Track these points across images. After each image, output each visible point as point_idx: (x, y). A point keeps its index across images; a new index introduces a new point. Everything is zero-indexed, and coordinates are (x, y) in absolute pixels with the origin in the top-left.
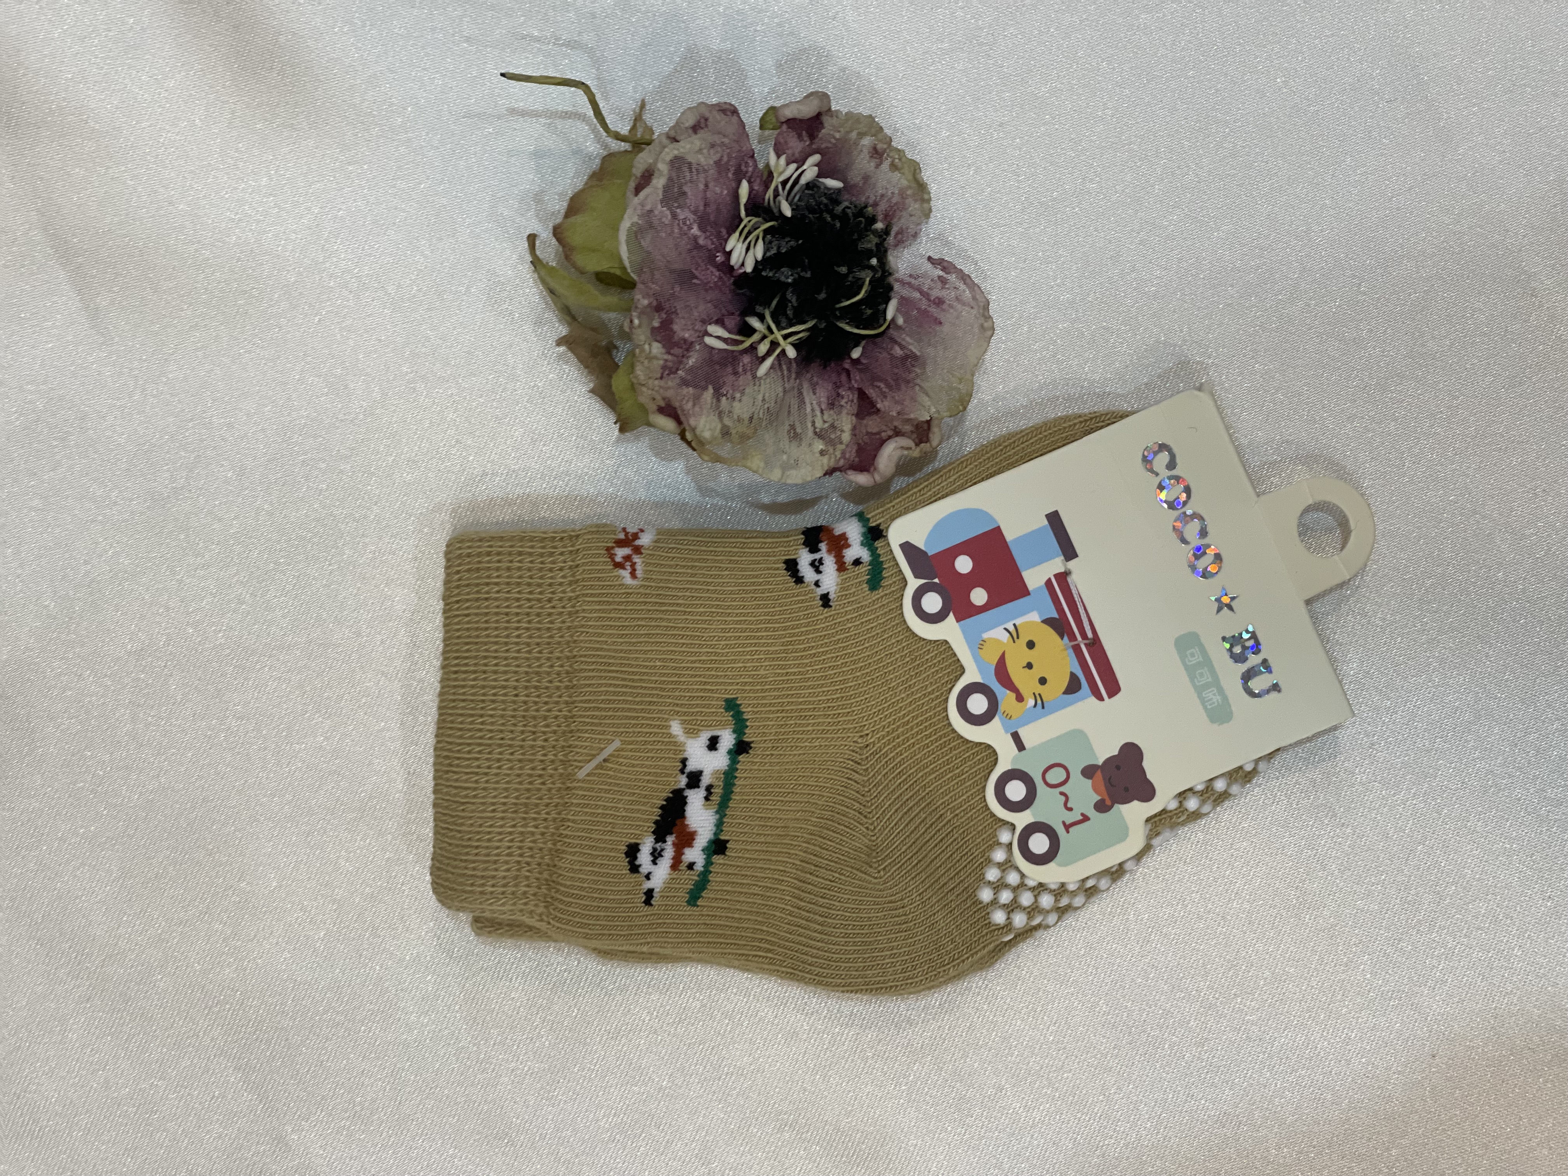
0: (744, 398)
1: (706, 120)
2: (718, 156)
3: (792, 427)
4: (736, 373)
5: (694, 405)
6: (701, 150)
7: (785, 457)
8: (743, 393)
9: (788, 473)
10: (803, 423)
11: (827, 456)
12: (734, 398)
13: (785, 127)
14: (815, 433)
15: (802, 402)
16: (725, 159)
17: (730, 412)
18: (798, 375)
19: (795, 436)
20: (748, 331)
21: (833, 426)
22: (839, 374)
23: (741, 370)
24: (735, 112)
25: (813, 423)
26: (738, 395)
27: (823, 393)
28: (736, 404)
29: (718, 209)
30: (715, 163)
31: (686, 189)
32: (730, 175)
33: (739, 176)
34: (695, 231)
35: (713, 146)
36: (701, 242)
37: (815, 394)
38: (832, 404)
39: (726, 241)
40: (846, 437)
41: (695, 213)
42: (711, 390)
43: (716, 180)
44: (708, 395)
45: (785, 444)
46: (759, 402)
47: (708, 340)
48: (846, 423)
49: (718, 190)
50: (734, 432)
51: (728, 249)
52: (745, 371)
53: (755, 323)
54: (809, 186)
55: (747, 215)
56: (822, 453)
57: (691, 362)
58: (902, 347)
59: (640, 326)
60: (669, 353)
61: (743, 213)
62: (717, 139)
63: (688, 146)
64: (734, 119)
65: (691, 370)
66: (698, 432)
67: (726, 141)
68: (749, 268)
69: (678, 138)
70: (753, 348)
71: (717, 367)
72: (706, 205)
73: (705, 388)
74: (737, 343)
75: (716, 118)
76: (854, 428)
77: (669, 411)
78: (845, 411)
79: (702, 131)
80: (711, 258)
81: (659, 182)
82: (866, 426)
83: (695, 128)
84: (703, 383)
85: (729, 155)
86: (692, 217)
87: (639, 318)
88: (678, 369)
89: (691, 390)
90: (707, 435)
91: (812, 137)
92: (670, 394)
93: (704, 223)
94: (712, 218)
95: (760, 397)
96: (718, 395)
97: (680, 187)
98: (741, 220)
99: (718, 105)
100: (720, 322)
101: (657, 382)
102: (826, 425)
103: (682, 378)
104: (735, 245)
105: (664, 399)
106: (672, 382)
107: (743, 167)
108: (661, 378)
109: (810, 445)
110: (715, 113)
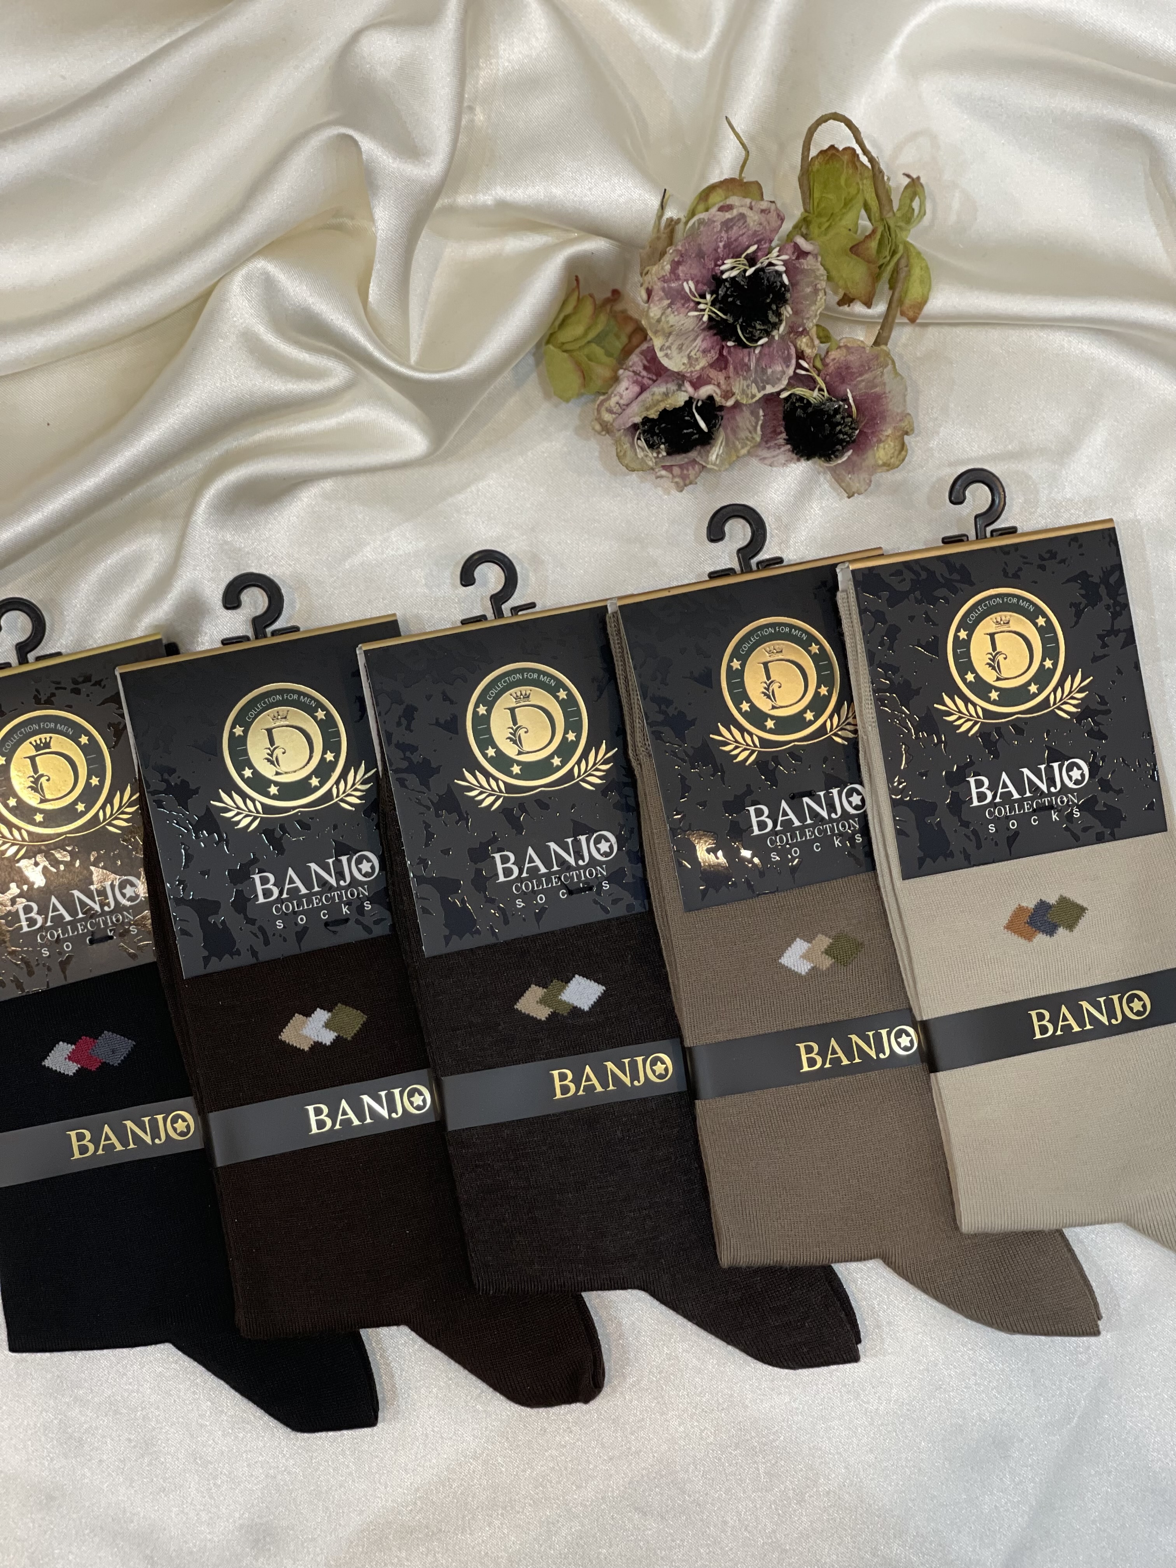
0: (677, 318)
1: (770, 212)
2: (757, 229)
3: (682, 345)
4: (683, 305)
5: (658, 300)
6: (754, 221)
7: (669, 352)
8: (679, 314)
9: (665, 358)
10: (688, 347)
11: (683, 367)
12: (673, 313)
13: (793, 244)
14: (688, 355)
15: (695, 340)
16: (760, 233)
17: (668, 316)
18: (703, 330)
19: (680, 348)
20: (703, 296)
21: (697, 359)
22: (717, 344)
23: (686, 306)
24: (782, 220)
25: (691, 351)
26: (676, 313)
27: (705, 345)
28: (672, 316)
29: (737, 247)
30: (755, 231)
31: (735, 228)
32: (755, 240)
33: (758, 242)
34: (721, 244)
35: (761, 224)
36: (719, 250)
37: (703, 341)
38: (704, 352)
39: (729, 258)
40: (698, 368)
41: (728, 238)
42: (669, 301)
43: (749, 236)
44: (666, 302)
45: (674, 347)
46: (680, 323)
47: (685, 284)
48: (703, 363)
49: (745, 240)
50: (662, 324)
51: (725, 262)
52: (687, 308)
53: (708, 296)
54: (777, 272)
55: (745, 258)
56: (684, 364)
57: (673, 285)
58: (749, 360)
59: (671, 254)
60: (670, 273)
61: (744, 255)
62: (765, 223)
63: (752, 215)
64: (779, 222)
65: (670, 288)
66: (650, 310)
67: (767, 228)
68: (725, 276)
69: (754, 208)
70: (699, 303)
71: (680, 296)
72: (735, 240)
73: (668, 299)
74: (695, 296)
75: (773, 214)
76: (703, 369)
77: (649, 292)
78: (705, 359)
79: (763, 214)
80: (717, 259)
81: (728, 215)
82: (710, 372)
83: (763, 211)
84: (669, 297)
85: (762, 233)
86: (725, 239)
87: (674, 251)
88: (666, 282)
89: (663, 294)
90: (652, 315)
91: (798, 258)
92: (656, 287)
93: (727, 246)
94: (732, 247)
95: (683, 322)
96: (669, 306)
97: (734, 225)
98: (740, 257)
99: (780, 211)
100: (697, 283)
101: (656, 279)
102: (695, 356)
103: (664, 287)
104: (729, 263)
105: (652, 287)
106: (659, 284)
107: (763, 243)
108: (659, 279)
109: (682, 357)
110: (775, 213)
